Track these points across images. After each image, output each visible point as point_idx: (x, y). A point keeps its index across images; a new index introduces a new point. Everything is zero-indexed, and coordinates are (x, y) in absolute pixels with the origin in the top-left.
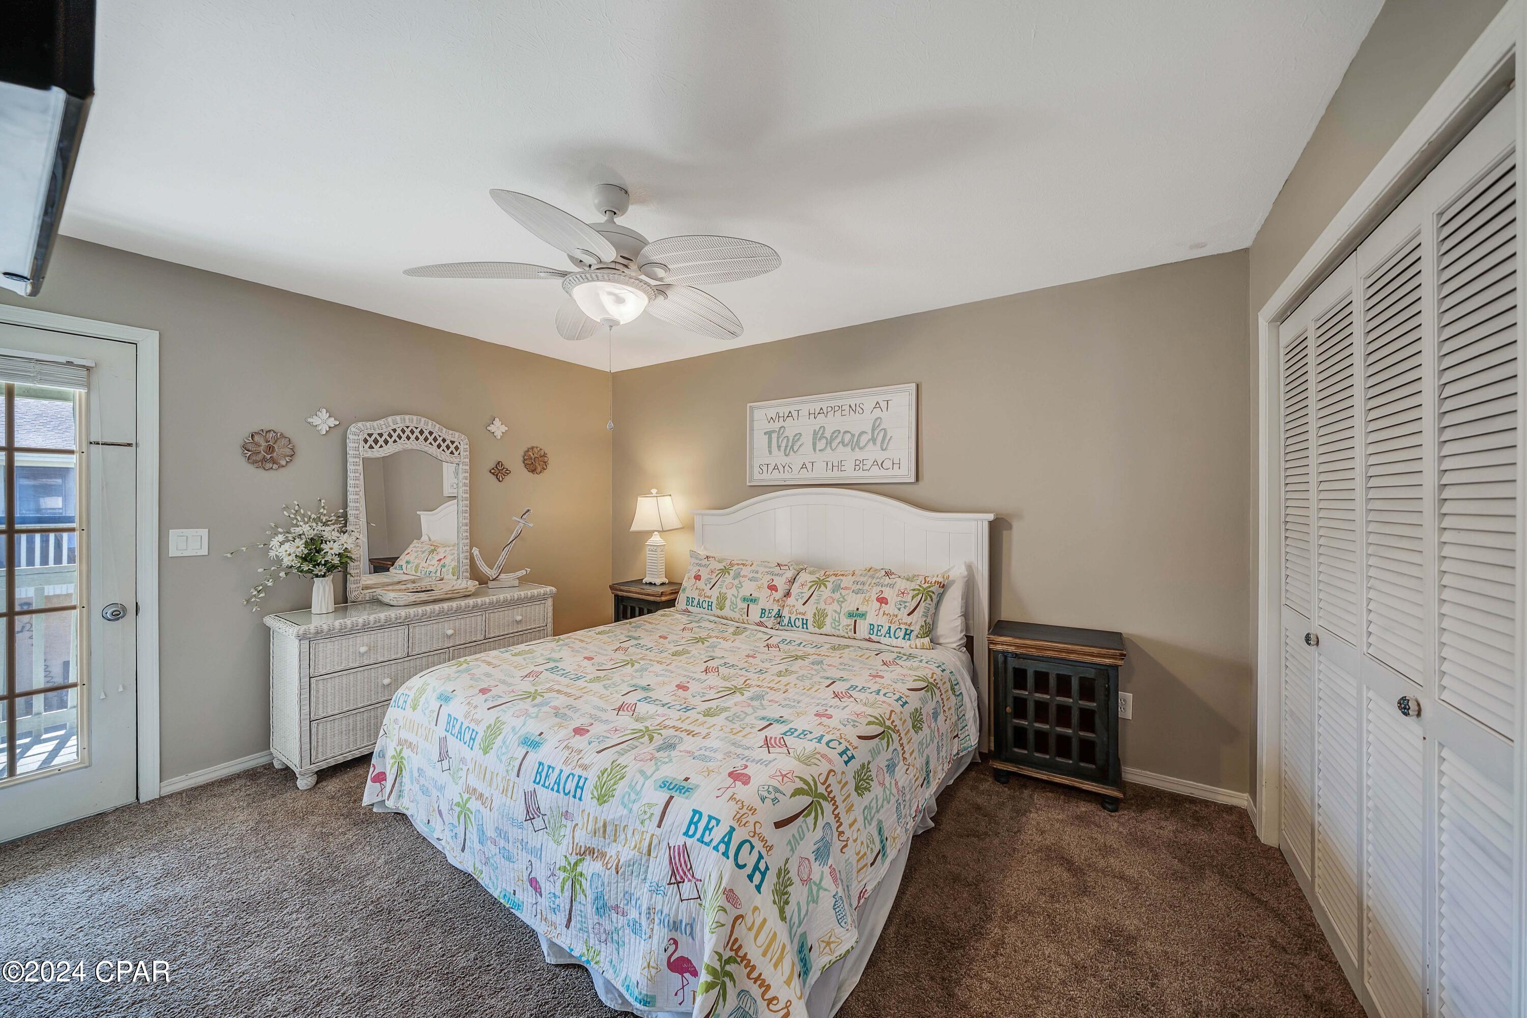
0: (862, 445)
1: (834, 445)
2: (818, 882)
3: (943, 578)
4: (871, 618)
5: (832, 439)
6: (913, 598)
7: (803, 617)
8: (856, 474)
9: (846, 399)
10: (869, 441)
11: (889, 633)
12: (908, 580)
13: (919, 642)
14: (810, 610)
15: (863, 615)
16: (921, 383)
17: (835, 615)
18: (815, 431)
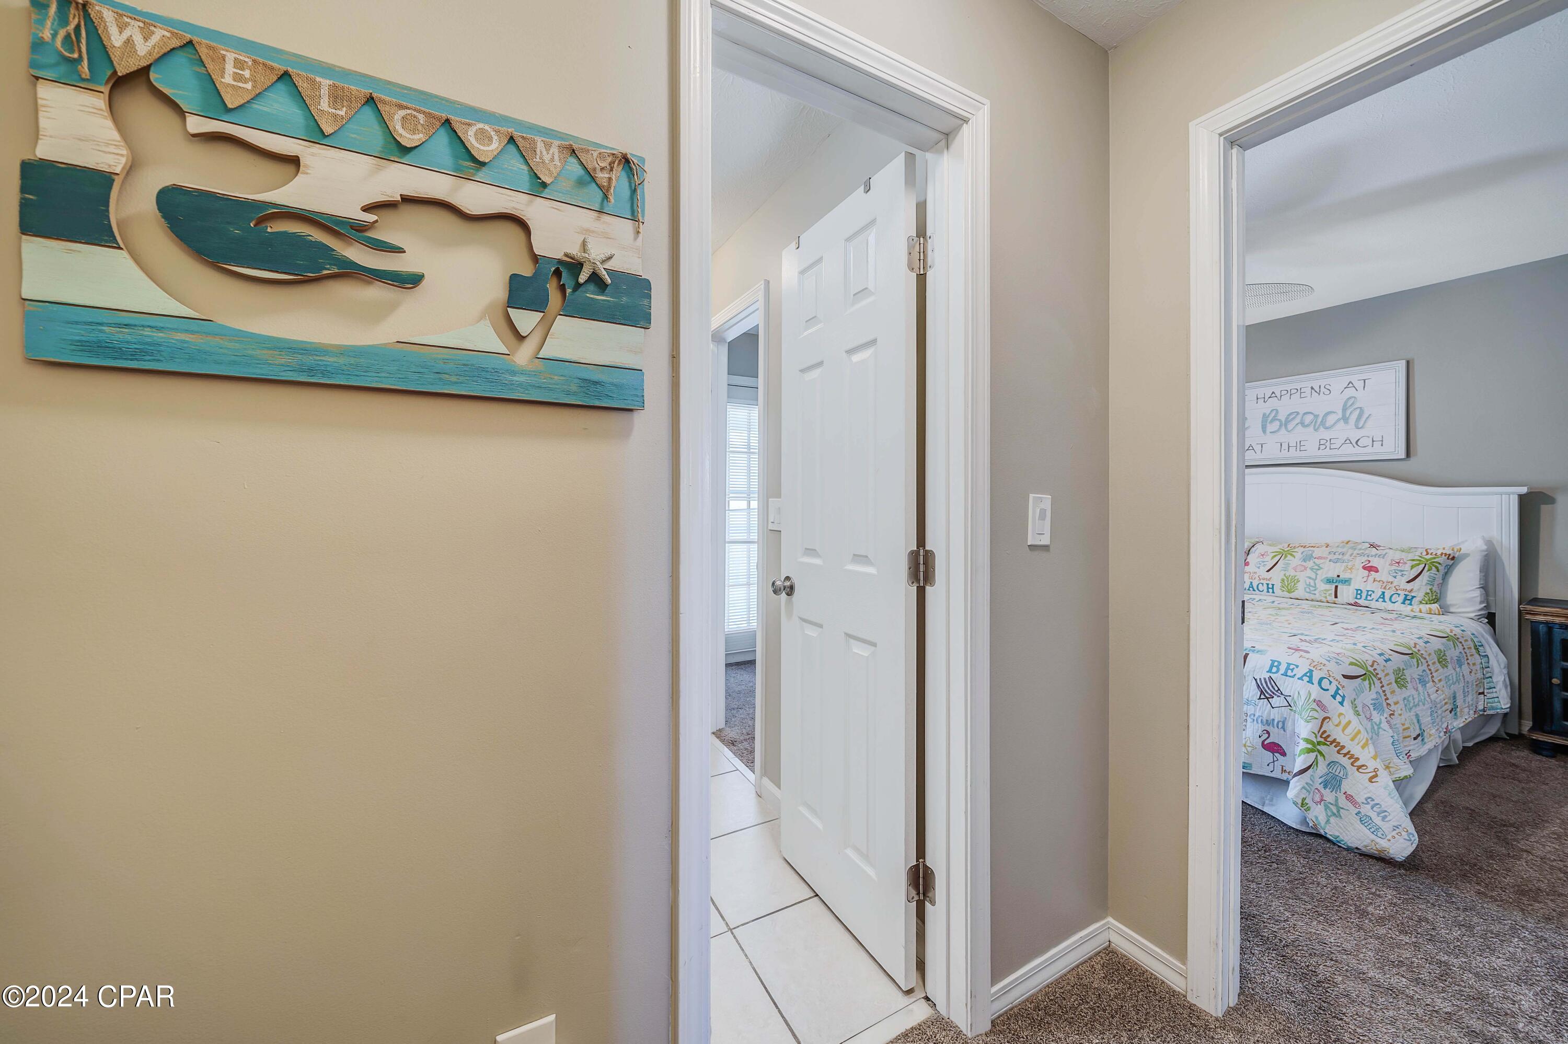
0: (1327, 425)
1: (1290, 427)
2: (1378, 723)
3: (1453, 550)
4: (1356, 584)
5: (1287, 421)
6: (1412, 567)
7: (1268, 582)
8: (1321, 453)
9: (1306, 382)
10: (1338, 420)
11: (1383, 598)
12: (1403, 551)
13: (1425, 608)
14: (1276, 577)
15: (1347, 582)
16: (1413, 360)
17: (1308, 581)
18: (1264, 415)
